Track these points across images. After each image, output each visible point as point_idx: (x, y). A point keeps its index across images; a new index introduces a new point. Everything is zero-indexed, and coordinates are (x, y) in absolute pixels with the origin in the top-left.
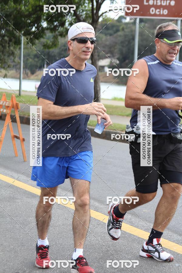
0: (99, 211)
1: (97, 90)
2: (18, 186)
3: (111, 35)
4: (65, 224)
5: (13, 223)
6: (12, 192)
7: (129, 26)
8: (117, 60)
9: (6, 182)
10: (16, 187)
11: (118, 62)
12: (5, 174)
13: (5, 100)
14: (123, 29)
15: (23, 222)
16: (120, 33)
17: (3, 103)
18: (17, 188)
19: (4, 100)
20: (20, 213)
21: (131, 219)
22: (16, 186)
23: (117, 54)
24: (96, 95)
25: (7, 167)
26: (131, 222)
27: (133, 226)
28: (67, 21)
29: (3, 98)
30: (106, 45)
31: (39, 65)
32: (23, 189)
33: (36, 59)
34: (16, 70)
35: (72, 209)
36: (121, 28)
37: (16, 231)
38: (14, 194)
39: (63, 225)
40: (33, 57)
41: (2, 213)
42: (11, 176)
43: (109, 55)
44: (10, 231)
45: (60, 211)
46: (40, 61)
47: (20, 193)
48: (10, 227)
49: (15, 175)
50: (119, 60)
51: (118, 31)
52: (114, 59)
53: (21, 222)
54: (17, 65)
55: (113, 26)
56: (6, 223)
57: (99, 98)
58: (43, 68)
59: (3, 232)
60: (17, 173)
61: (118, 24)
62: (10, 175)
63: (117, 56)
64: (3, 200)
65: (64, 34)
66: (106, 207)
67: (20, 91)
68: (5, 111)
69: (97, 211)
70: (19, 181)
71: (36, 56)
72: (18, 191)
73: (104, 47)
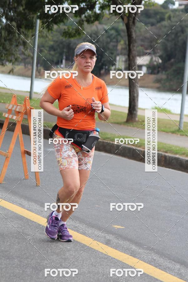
0: (137, 257)
1: (134, 97)
2: (28, 218)
3: (152, 25)
4: (91, 272)
5: (23, 267)
6: (20, 225)
7: (177, 13)
8: (158, 57)
9: (13, 212)
10: (27, 219)
11: (160, 61)
12: (11, 202)
13: (16, 104)
14: (169, 18)
15: (35, 266)
16: (165, 23)
17: (13, 107)
18: (28, 221)
19: (14, 104)
20: (32, 253)
21: (179, 270)
22: (26, 217)
23: (159, 51)
24: (132, 103)
25: (14, 193)
26: (180, 274)
27: (183, 280)
28: (98, 2)
29: (13, 101)
30: (145, 38)
31: (55, 59)
32: (35, 222)
33: (52, 53)
34: (25, 66)
35: (100, 252)
36: (167, 16)
37: (26, 277)
38: (23, 228)
39: (89, 272)
40: (47, 49)
41: (8, 253)
42: (20, 204)
43: (148, 51)
44: (19, 278)
45: (84, 254)
46: (57, 55)
47: (31, 227)
48: (18, 271)
49: (25, 203)
50: (161, 59)
51: (162, 19)
52: (155, 56)
53: (33, 266)
54: (27, 58)
55: (156, 13)
56: (14, 266)
57: (136, 108)
58: (60, 63)
59: (9, 278)
60: (28, 200)
61: (163, 10)
62: (18, 202)
63: (160, 53)
64: (9, 235)
65: (92, 19)
66: (145, 251)
67: (31, 92)
68: (15, 118)
69: (134, 256)
70: (30, 211)
71: (52, 48)
72: (29, 224)
73: (142, 40)
